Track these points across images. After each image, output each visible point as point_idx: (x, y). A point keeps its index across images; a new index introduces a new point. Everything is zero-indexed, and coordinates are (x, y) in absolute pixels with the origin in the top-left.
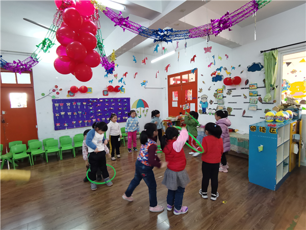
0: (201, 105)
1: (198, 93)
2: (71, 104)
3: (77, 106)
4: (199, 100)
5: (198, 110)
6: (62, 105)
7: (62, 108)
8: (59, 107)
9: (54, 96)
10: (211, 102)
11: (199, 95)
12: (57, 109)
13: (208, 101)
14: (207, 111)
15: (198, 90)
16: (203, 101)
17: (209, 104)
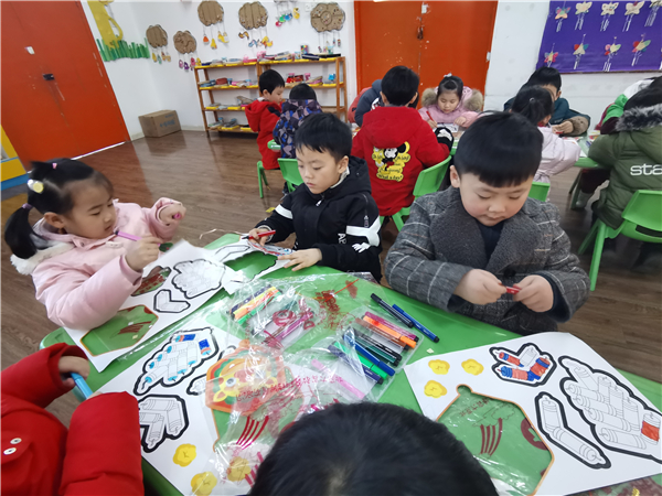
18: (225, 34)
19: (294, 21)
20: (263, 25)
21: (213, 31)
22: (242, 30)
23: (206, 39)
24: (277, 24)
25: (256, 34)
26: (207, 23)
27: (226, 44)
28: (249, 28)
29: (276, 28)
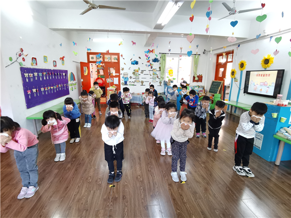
0: (123, 79)
1: (121, 71)
4: (121, 76)
5: (121, 82)
9: (21, 63)
10: (131, 77)
11: (121, 72)
12: (27, 80)
13: (129, 77)
14: (128, 83)
15: (121, 69)
16: (125, 77)
17: (129, 79)
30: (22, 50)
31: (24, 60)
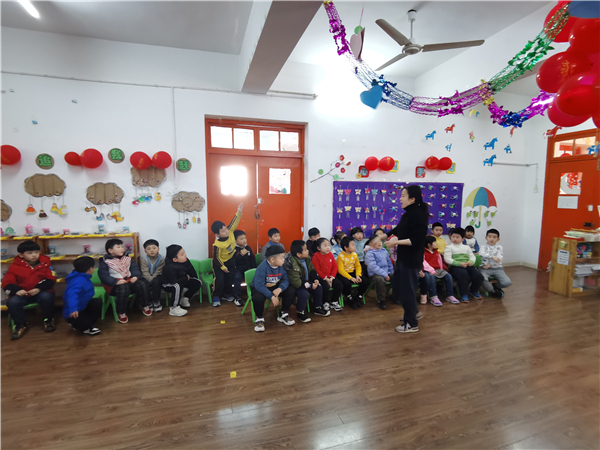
2: (363, 192)
3: (371, 196)
6: (348, 192)
7: (348, 199)
8: (344, 196)
9: (337, 176)
12: (340, 199)
18: (63, 207)
19: (153, 201)
20: (116, 202)
21: (44, 203)
22: (90, 205)
23: (31, 210)
24: (134, 203)
25: (106, 209)
26: (35, 194)
27: (64, 216)
28: (99, 204)
29: (133, 206)
30: (342, 158)
31: (343, 170)
